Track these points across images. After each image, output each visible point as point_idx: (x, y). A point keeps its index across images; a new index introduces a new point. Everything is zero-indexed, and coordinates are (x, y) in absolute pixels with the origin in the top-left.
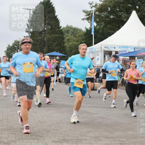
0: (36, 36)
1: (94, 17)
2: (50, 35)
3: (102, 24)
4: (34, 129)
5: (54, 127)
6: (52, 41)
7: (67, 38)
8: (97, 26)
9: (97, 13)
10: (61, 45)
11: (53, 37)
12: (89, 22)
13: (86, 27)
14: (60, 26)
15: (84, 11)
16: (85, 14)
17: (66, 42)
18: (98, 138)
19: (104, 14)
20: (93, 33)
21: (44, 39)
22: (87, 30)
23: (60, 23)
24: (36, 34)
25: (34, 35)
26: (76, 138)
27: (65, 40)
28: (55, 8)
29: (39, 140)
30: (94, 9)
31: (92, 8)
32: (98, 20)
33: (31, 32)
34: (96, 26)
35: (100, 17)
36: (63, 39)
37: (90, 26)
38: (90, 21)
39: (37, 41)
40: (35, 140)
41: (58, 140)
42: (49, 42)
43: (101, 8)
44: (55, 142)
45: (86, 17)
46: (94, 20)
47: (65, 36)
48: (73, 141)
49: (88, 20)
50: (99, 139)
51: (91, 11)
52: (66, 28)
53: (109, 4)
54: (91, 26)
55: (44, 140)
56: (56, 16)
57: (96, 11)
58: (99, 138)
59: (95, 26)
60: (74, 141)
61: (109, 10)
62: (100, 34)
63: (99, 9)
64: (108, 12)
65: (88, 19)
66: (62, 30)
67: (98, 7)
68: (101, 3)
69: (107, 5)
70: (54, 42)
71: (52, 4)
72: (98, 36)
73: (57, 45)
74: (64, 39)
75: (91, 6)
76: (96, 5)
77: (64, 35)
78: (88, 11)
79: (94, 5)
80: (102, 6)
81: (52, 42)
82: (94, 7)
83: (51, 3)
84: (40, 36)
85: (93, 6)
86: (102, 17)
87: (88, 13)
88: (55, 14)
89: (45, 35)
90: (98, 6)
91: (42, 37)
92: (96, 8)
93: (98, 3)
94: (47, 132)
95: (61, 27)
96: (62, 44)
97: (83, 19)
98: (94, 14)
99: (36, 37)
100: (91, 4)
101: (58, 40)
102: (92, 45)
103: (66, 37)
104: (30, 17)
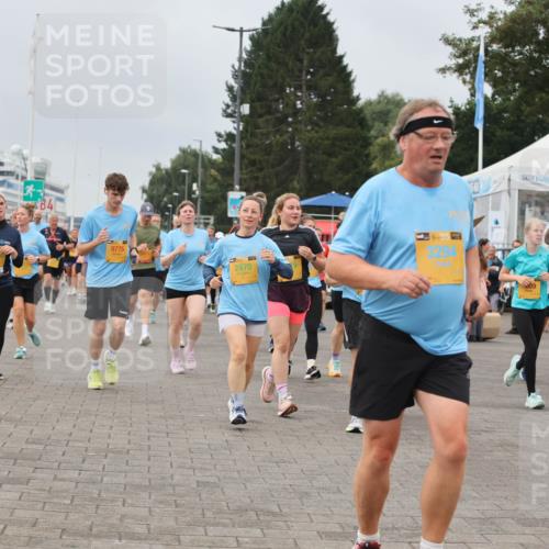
0: (264, 131)
1: (485, 62)
2: (316, 128)
3: (515, 90)
4: (248, 485)
5: (326, 479)
6: (324, 153)
7: (379, 140)
8: (493, 95)
9: (495, 47)
10: (356, 166)
11: (328, 138)
12: (464, 82)
13: (452, 101)
14: (355, 93)
15: (448, 41)
16: (450, 49)
17: (375, 157)
18: (492, 523)
19: (520, 53)
20: (479, 125)
21: (293, 144)
22: (457, 111)
23: (355, 84)
24: (262, 125)
25: (257, 127)
26: (409, 520)
27: (374, 149)
28: (335, 26)
29: (268, 528)
30: (484, 31)
31: (475, 27)
32: (499, 74)
33: (243, 118)
34: (489, 95)
35: (506, 64)
36: (367, 143)
37: (467, 95)
38: (468, 78)
39: (268, 150)
40: (251, 526)
41: (339, 530)
42: (312, 155)
43: (509, 28)
44: (330, 535)
45: (452, 62)
46: (486, 75)
47: (373, 133)
48: (395, 532)
49: (461, 74)
50: (494, 527)
51: (473, 39)
52: (379, 102)
53: (541, 13)
54: (473, 95)
55: (289, 528)
56: (341, 57)
57: (492, 39)
58: (497, 521)
59: (486, 98)
60: (403, 532)
61: (541, 37)
62: (508, 129)
63: (504, 31)
64: (539, 43)
65: (460, 69)
66: (361, 110)
67: (500, 23)
68: (510, 9)
69: (534, 16)
70: (330, 155)
71: (324, 12)
72: (499, 133)
73: (342, 168)
74: (370, 144)
75: (475, 20)
76: (492, 17)
77: (369, 131)
78: (460, 40)
79: (484, 16)
80: (513, 19)
81: (325, 157)
82: (485, 23)
83: (321, 8)
84: (278, 131)
85: (480, 22)
86: (515, 64)
87: (463, 46)
88: (334, 51)
89: (295, 130)
90: (500, 19)
91: (286, 137)
92: (491, 27)
93: (499, 11)
94: (300, 499)
95: (358, 98)
96: (361, 163)
97: (443, 70)
98: (486, 51)
99: (262, 134)
100: (472, 13)
101: (346, 149)
102: (476, 170)
103: (376, 138)
104: (240, 59)
